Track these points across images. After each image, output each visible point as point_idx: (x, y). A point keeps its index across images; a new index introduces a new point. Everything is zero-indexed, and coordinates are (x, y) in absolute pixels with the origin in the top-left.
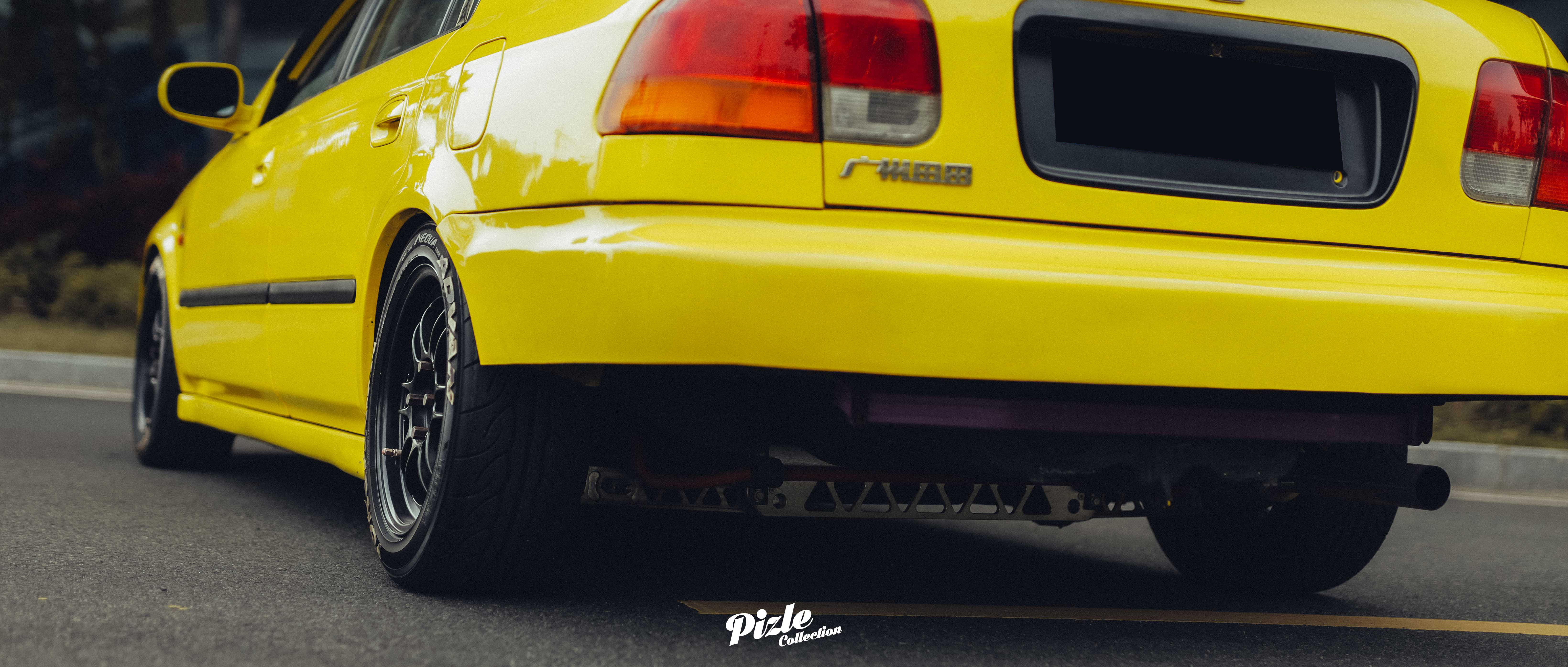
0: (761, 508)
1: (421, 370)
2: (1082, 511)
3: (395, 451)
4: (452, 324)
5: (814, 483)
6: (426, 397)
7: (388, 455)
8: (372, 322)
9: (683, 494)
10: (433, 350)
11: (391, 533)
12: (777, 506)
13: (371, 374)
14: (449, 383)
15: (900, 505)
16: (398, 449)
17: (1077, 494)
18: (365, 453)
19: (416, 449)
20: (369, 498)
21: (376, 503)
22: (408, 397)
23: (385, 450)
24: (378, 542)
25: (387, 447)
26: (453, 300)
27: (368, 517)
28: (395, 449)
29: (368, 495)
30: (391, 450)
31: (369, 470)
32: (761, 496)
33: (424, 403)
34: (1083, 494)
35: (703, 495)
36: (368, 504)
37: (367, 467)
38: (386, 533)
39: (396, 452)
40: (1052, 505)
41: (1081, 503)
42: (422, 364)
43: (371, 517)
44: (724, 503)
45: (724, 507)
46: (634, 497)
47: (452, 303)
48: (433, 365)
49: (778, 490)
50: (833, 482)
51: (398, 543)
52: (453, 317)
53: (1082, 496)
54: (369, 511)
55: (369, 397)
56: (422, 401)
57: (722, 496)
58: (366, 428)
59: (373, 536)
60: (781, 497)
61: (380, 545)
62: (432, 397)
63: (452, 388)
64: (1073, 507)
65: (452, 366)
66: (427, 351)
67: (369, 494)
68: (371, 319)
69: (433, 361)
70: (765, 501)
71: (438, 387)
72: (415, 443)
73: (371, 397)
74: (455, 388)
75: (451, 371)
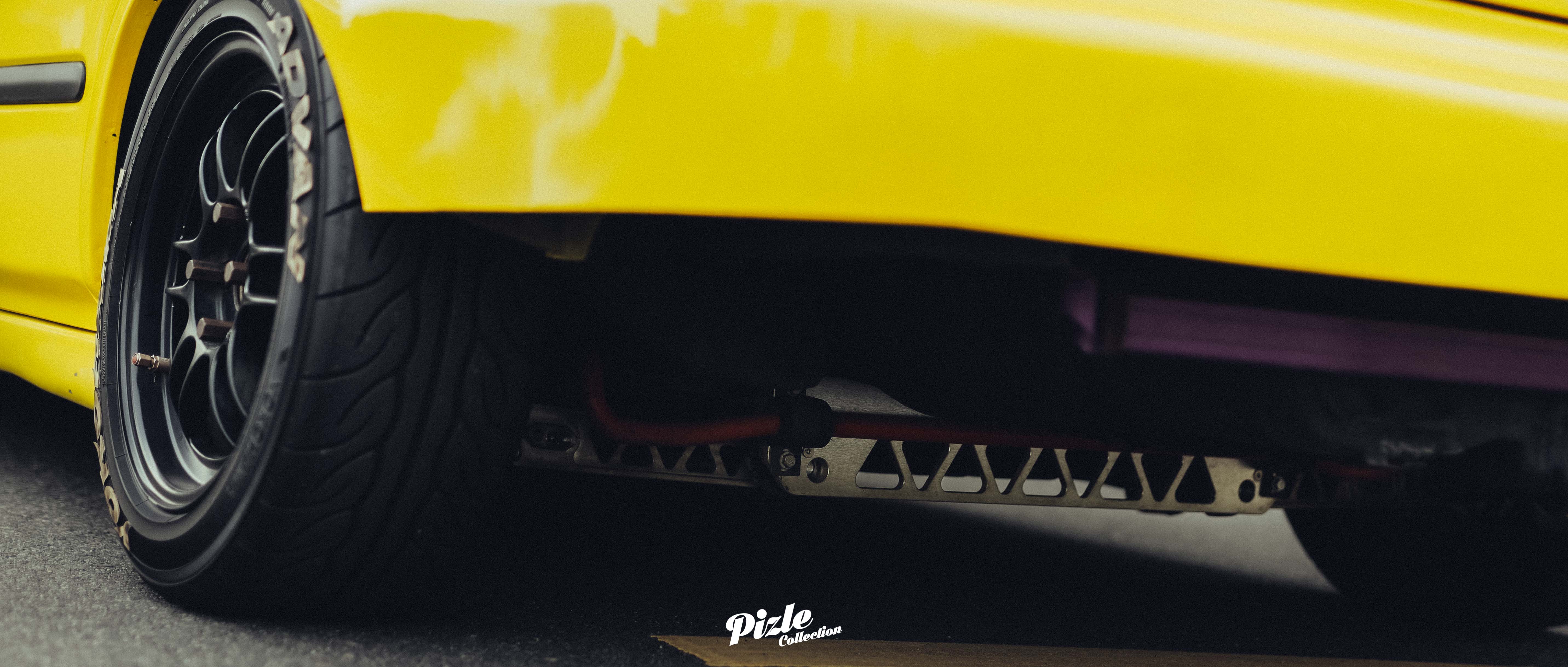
0: (789, 481)
1: (220, 219)
2: (1258, 500)
3: (156, 359)
4: (302, 136)
5: (871, 443)
6: (230, 267)
7: (143, 366)
8: (114, 135)
9: (655, 452)
10: (246, 185)
11: (150, 504)
12: (811, 476)
13: (113, 223)
14: (294, 242)
15: (998, 481)
16: (159, 355)
17: (1252, 472)
18: (97, 359)
19: (205, 359)
20: (105, 439)
21: (119, 447)
22: (191, 266)
23: (138, 357)
24: (122, 520)
25: (140, 351)
26: (304, 90)
27: (101, 473)
28: (155, 355)
29: (102, 434)
30: (148, 358)
31: (105, 389)
32: (791, 461)
33: (227, 276)
34: (1260, 472)
35: (687, 454)
36: (101, 450)
37: (102, 384)
38: (142, 503)
39: (157, 362)
40: (1217, 487)
41: (1257, 485)
42: (223, 208)
43: (107, 474)
44: (720, 469)
45: (720, 476)
46: (576, 455)
47: (300, 98)
48: (246, 211)
49: (817, 453)
50: (901, 442)
51: (168, 525)
52: (304, 122)
53: (1259, 476)
54: (104, 461)
55: (107, 264)
56: (223, 273)
57: (718, 459)
58: (101, 316)
59: (113, 507)
60: (820, 463)
61: (127, 525)
62: (244, 267)
63: (300, 251)
64: (1246, 492)
65: (301, 212)
66: (231, 186)
67: (105, 431)
68: (112, 131)
69: (244, 203)
70: (795, 470)
71: (255, 251)
72: (201, 349)
73: (111, 264)
74: (306, 252)
75: (299, 220)
